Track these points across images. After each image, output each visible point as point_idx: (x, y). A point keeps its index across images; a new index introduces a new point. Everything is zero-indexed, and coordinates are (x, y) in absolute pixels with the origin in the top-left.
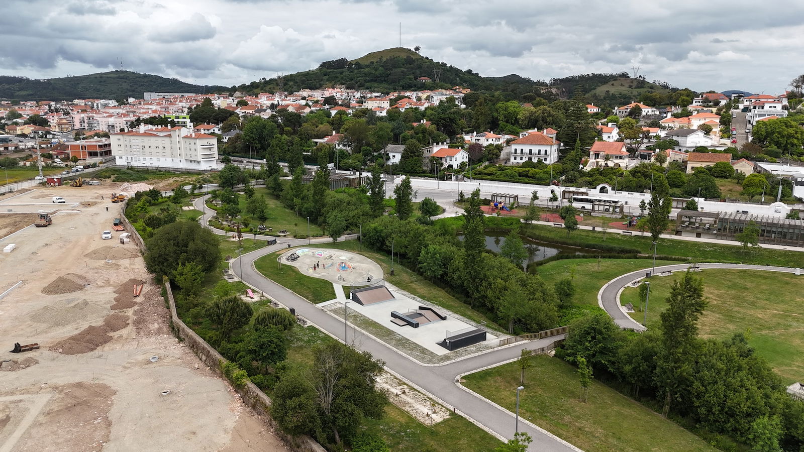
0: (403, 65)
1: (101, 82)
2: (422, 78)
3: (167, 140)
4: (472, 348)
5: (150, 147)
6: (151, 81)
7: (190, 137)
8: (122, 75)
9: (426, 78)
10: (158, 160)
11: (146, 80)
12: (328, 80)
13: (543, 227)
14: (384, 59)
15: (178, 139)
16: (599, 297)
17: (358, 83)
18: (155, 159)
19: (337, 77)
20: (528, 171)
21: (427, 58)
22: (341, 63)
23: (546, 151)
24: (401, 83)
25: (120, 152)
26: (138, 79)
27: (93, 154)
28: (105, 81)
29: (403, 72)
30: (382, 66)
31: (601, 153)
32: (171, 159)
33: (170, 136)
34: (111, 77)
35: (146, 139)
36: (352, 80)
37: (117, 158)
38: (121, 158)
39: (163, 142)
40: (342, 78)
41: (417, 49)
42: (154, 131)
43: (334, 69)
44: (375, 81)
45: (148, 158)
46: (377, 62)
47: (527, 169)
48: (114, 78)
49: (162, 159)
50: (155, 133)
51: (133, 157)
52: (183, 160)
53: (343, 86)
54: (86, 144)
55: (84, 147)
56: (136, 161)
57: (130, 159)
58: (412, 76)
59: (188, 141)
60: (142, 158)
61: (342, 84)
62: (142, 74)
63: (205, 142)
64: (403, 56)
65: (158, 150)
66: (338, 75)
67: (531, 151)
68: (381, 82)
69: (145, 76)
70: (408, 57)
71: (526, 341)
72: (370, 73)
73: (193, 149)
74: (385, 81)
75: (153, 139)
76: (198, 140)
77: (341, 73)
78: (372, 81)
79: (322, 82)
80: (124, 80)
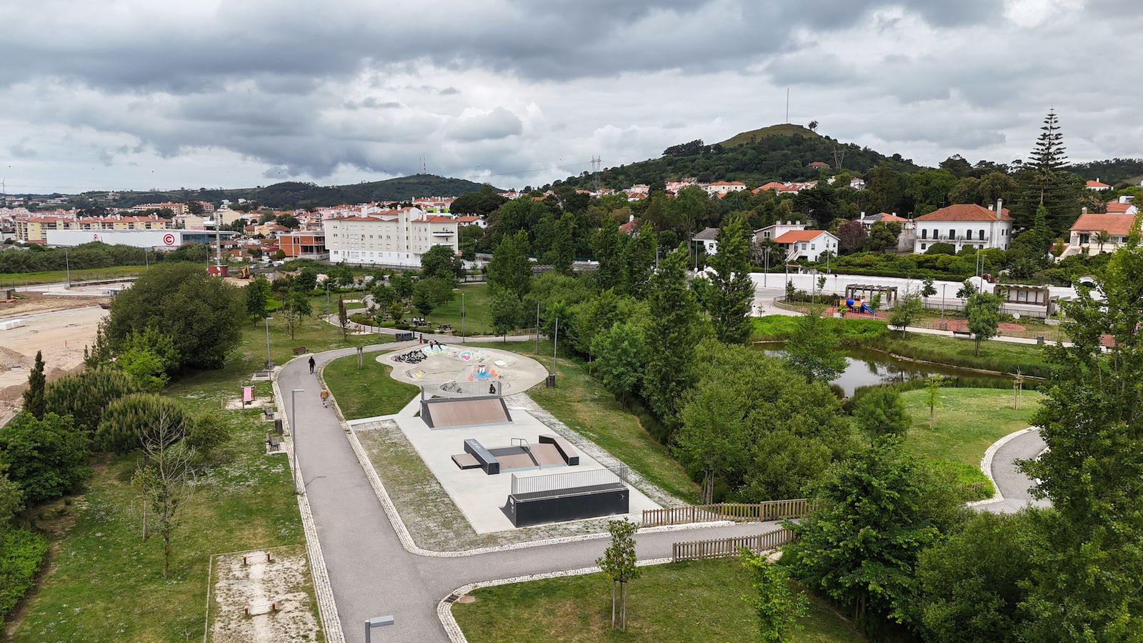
0: (787, 146)
1: (398, 189)
2: (815, 163)
3: (393, 225)
4: (576, 524)
5: (371, 236)
6: (458, 187)
7: (421, 221)
8: (424, 180)
9: (822, 164)
10: (381, 256)
11: (452, 184)
12: (673, 171)
13: (929, 338)
14: (758, 140)
15: (405, 224)
16: (990, 452)
17: (717, 174)
18: (376, 253)
19: (686, 167)
20: (937, 258)
21: (827, 138)
22: (695, 147)
23: (982, 233)
24: (780, 171)
25: (335, 244)
26: (442, 184)
27: (306, 249)
28: (403, 188)
29: (784, 155)
30: (754, 148)
31: (1093, 234)
32: (397, 253)
33: (397, 221)
34: (410, 183)
35: (367, 225)
36: (707, 169)
37: (331, 253)
38: (336, 252)
39: (388, 229)
40: (693, 168)
41: (813, 125)
42: (379, 214)
43: (684, 156)
44: (742, 170)
45: (368, 253)
46: (747, 144)
47: (934, 256)
48: (414, 184)
49: (385, 253)
50: (379, 217)
51: (350, 251)
52: (411, 255)
53: (693, 179)
54: (299, 235)
55: (296, 240)
56: (353, 257)
57: (346, 253)
58: (798, 161)
59: (418, 226)
60: (360, 252)
61: (693, 176)
62: (448, 178)
63: (439, 227)
64: (790, 134)
65: (380, 241)
66: (688, 164)
67: (952, 232)
68: (751, 171)
69: (451, 181)
70: (795, 135)
71: (725, 523)
72: (736, 159)
73: (423, 239)
74: (757, 169)
75: (375, 225)
76: (429, 224)
77: (693, 161)
78: (737, 169)
79: (664, 175)
80: (426, 186)
